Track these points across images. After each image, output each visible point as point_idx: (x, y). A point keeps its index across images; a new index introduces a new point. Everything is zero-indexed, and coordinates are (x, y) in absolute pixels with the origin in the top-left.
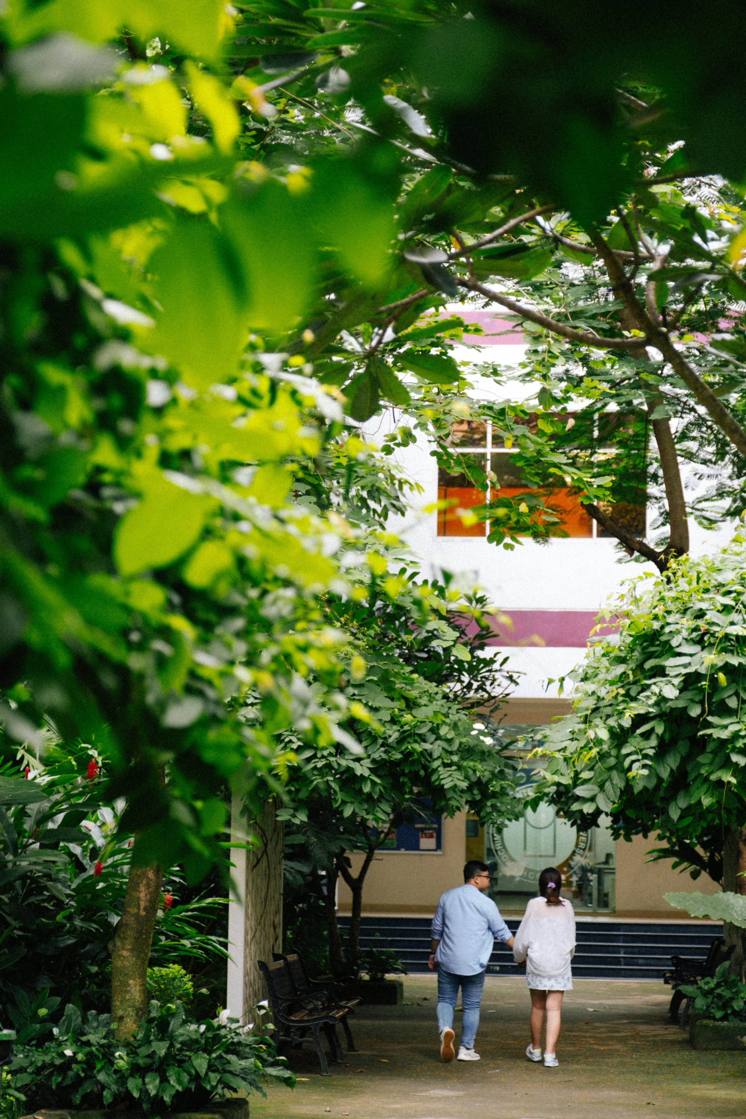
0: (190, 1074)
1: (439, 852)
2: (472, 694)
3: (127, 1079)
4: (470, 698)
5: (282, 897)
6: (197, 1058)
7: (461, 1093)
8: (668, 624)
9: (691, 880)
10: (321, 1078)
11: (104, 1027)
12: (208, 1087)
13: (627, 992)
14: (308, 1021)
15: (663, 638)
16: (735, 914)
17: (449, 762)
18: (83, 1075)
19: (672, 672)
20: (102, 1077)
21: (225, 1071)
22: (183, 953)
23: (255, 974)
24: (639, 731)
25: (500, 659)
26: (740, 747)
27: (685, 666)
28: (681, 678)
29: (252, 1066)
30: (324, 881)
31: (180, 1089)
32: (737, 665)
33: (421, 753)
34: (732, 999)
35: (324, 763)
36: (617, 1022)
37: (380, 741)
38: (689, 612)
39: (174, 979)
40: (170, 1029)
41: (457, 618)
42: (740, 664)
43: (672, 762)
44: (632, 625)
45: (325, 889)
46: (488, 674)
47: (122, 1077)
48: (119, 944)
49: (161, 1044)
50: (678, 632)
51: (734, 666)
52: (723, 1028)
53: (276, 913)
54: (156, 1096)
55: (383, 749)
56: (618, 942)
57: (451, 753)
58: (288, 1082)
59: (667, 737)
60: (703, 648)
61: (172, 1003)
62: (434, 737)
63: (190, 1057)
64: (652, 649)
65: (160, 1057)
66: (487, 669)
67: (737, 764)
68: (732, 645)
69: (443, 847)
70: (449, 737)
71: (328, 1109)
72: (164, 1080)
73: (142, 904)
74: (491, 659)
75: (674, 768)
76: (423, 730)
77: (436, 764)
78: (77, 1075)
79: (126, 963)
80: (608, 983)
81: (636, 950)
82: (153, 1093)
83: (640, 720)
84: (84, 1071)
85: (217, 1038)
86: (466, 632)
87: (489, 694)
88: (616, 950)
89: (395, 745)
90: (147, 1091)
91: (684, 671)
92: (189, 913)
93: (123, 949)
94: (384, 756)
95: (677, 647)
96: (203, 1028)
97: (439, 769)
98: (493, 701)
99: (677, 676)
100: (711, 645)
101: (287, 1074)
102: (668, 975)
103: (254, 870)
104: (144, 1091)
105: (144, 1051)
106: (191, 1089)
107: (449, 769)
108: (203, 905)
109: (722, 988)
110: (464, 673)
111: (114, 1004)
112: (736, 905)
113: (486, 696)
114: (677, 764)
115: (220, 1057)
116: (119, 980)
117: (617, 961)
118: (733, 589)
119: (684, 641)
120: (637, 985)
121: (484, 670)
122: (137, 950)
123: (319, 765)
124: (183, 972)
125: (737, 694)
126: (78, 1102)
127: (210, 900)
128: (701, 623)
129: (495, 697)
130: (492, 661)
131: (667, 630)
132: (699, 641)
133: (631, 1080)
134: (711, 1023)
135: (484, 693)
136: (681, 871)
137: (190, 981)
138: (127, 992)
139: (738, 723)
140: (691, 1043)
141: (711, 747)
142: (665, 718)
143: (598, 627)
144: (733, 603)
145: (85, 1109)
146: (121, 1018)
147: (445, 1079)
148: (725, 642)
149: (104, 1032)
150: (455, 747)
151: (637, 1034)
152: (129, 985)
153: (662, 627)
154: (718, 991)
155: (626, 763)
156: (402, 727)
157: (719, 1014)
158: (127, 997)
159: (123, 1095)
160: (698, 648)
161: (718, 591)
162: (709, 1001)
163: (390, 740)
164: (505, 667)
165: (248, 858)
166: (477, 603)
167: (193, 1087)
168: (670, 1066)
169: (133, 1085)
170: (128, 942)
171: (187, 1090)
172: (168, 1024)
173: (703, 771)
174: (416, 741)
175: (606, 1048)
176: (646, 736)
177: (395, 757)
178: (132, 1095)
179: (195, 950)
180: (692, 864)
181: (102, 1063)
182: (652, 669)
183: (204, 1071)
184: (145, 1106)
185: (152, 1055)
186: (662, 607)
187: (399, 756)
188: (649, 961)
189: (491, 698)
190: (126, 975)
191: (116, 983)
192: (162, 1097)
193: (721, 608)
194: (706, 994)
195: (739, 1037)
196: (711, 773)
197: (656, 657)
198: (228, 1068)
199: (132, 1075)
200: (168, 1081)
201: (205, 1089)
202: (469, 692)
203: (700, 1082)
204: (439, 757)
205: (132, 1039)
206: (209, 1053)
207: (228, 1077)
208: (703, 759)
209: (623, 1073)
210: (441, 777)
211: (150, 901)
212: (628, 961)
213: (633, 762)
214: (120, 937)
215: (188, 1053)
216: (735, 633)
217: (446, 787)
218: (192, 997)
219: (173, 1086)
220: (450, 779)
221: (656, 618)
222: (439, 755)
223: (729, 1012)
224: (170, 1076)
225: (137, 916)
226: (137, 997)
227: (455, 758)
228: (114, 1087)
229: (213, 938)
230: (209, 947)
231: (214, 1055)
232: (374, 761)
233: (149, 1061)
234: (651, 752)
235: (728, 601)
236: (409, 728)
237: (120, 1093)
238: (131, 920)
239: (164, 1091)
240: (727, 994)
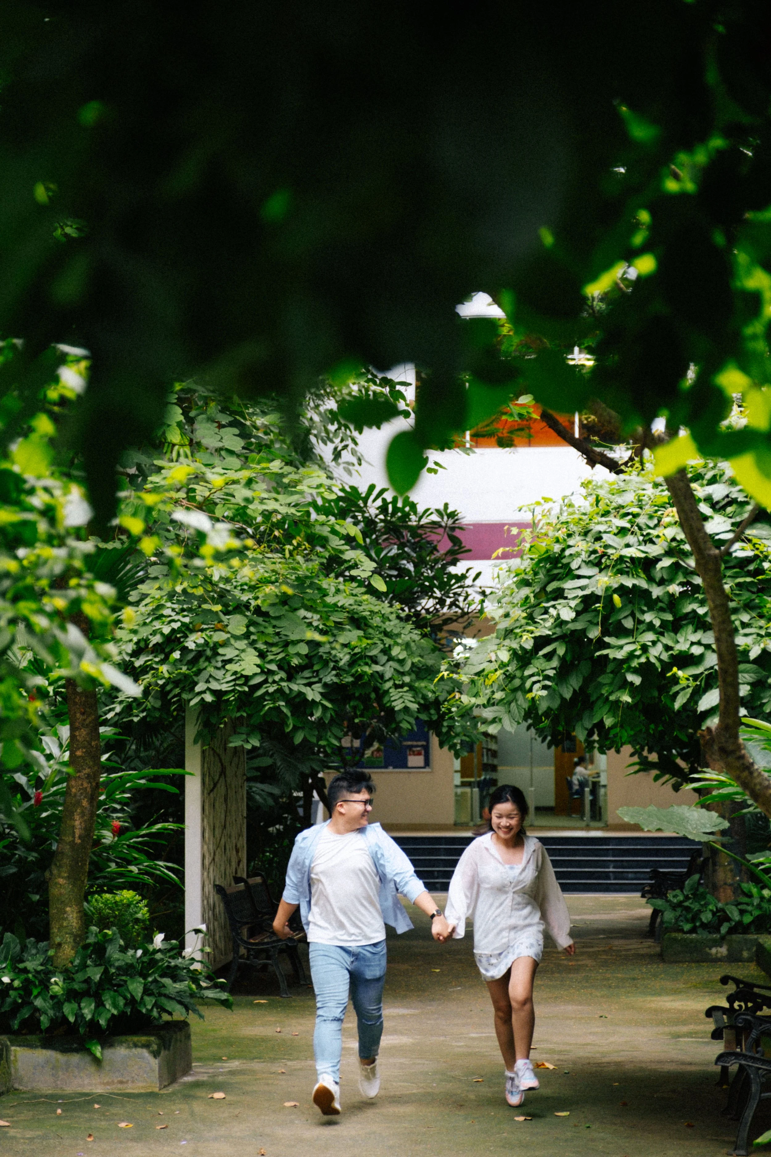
0: (125, 998)
1: (427, 770)
2: (445, 610)
3: (63, 1004)
4: (444, 614)
5: (245, 821)
6: (132, 983)
7: (416, 1012)
8: (569, 547)
9: (674, 793)
10: (281, 999)
11: (43, 954)
12: (144, 1011)
13: (612, 907)
14: (267, 943)
15: (564, 561)
16: (690, 828)
17: (401, 683)
18: (20, 1001)
19: (570, 595)
20: (38, 1003)
21: (160, 995)
22: (130, 880)
23: (214, 898)
24: (541, 653)
25: (472, 574)
26: (635, 667)
27: (582, 588)
28: (577, 601)
29: (187, 988)
30: (301, 803)
31: (115, 1012)
32: (630, 586)
33: (372, 674)
34: (700, 911)
35: (275, 688)
36: (592, 937)
37: (332, 664)
38: (590, 535)
39: (128, 905)
40: (107, 955)
41: (429, 534)
42: (634, 585)
43: (575, 682)
44: (532, 549)
45: (301, 811)
46: (461, 589)
47: (57, 1003)
48: (55, 872)
49: (96, 969)
50: (578, 555)
51: (628, 587)
52: (692, 941)
53: (239, 836)
54: (92, 1020)
55: (334, 672)
56: (607, 856)
57: (403, 674)
58: (225, 1004)
59: (568, 658)
60: (601, 571)
61: (109, 929)
62: (386, 658)
63: (125, 981)
64: (556, 571)
65: (95, 983)
66: (459, 584)
67: (632, 684)
68: (627, 567)
69: (431, 764)
70: (401, 657)
71: (278, 1030)
72: (100, 1004)
73: (77, 832)
74: (462, 574)
75: (577, 689)
76: (374, 652)
77: (388, 685)
78: (15, 1002)
79: (62, 891)
80: (596, 898)
81: (625, 864)
82: (89, 1017)
83: (541, 642)
84: (20, 996)
85: (153, 963)
86: (438, 548)
87: (462, 609)
88: (605, 864)
89: (347, 668)
90: (82, 1016)
91: (581, 593)
92: (140, 839)
93: (59, 876)
94: (335, 680)
95: (577, 569)
96: (140, 952)
97: (391, 691)
98: (466, 617)
99: (574, 598)
100: (607, 567)
101: (224, 996)
102: (646, 889)
103: (211, 794)
104: (79, 1016)
105: (80, 977)
106: (126, 1012)
107: (400, 690)
108: (153, 830)
109: (690, 901)
110: (435, 589)
111: (52, 931)
112: (691, 818)
113: (460, 611)
114: (580, 684)
115: (155, 981)
116: (56, 908)
117: (606, 876)
118: (630, 511)
119: (583, 564)
120: (624, 900)
121: (456, 586)
122: (74, 877)
123: (271, 690)
124: (138, 898)
125: (633, 615)
126: (16, 1027)
127: (159, 826)
128: (597, 546)
129: (468, 613)
130: (464, 577)
131: (567, 553)
132: (598, 564)
133: (591, 994)
134: (679, 936)
135: (457, 609)
136: (663, 784)
137: (146, 906)
138: (65, 919)
139: (634, 643)
140: (661, 957)
141: (610, 667)
142: (567, 640)
143: (500, 551)
144: (628, 526)
145: (25, 1034)
146: (59, 945)
147: (405, 997)
148: (620, 564)
149: (41, 959)
150: (408, 666)
151: (610, 949)
152: (65, 912)
153: (563, 550)
154: (686, 904)
155: (528, 685)
156: (353, 649)
157: (687, 927)
158: (65, 924)
159: (59, 1020)
160: (596, 570)
161: (618, 512)
162: (678, 913)
163: (341, 663)
164: (478, 583)
165: (203, 783)
166: (448, 518)
167: (129, 1010)
168: (634, 979)
169: (69, 1010)
170: (64, 869)
171: (123, 1014)
172: (105, 949)
173: (604, 691)
174: (366, 664)
175: (573, 963)
176: (549, 657)
177: (347, 680)
178: (68, 1020)
179: (141, 876)
180: (674, 776)
181: (39, 990)
182: (554, 591)
183: (140, 995)
184: (82, 1030)
185: (88, 981)
186: (565, 530)
187: (350, 679)
188: (638, 875)
189: (464, 614)
190: (62, 902)
191: (53, 911)
192: (98, 1021)
193: (616, 531)
194: (674, 907)
195: (707, 949)
196: (611, 693)
197: (558, 580)
198: (163, 991)
199: (68, 1000)
200: (104, 1006)
201: (140, 1012)
202: (442, 608)
203: (660, 995)
204: (390, 679)
205: (70, 965)
206: (145, 977)
207: (163, 1001)
208: (605, 679)
209: (586, 987)
210: (392, 699)
211: (85, 829)
212: (617, 876)
213: (534, 683)
214: (56, 865)
215: (124, 978)
216: (629, 555)
217: (396, 709)
218: (148, 923)
219: (109, 1010)
220: (401, 700)
221: (557, 541)
222: (390, 676)
223: (698, 924)
224: (106, 1000)
225: (72, 844)
226: (74, 924)
227: (407, 679)
228: (51, 1013)
229: (161, 863)
230: (158, 872)
231: (150, 979)
232: (325, 685)
233: (84, 986)
234: (551, 673)
235: (624, 523)
236: (360, 650)
237: (57, 1017)
238: (67, 849)
239: (100, 1015)
240: (696, 907)
